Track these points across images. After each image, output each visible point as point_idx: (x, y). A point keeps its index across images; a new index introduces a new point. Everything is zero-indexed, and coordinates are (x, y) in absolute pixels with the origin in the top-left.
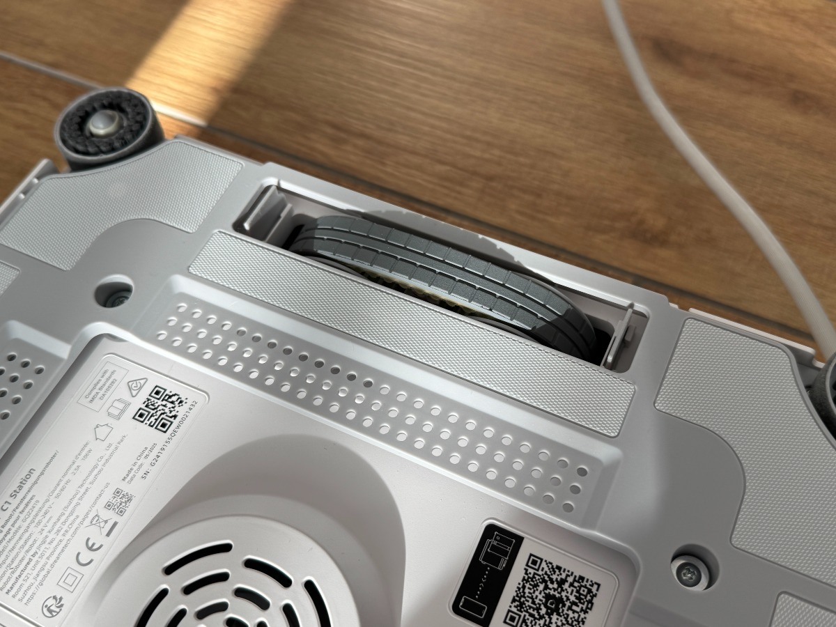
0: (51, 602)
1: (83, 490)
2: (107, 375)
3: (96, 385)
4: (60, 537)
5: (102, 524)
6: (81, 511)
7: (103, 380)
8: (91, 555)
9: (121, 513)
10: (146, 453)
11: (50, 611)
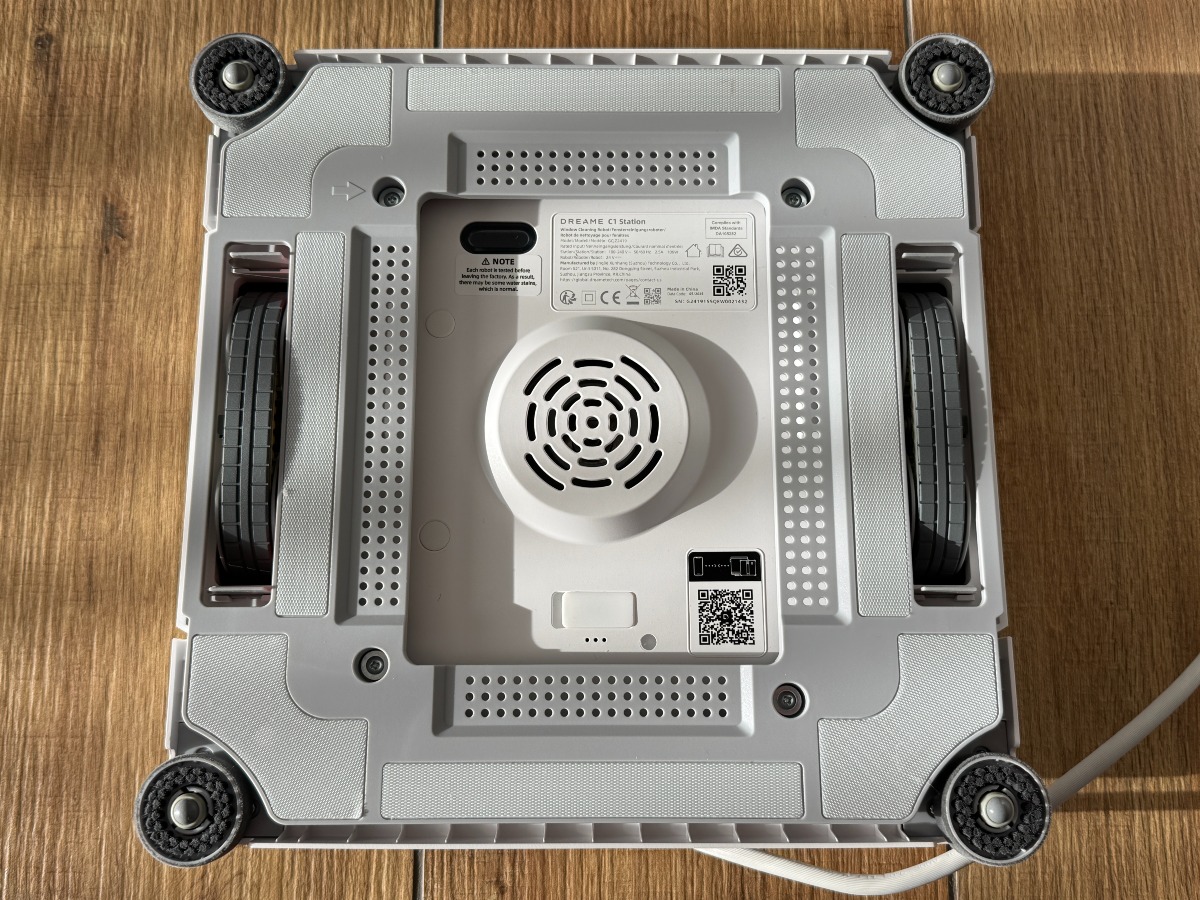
0: (570, 294)
1: (649, 266)
2: (736, 226)
3: (725, 223)
4: (611, 272)
5: (633, 295)
6: (635, 274)
7: (732, 226)
8: (610, 301)
9: (646, 302)
10: (694, 292)
11: (565, 297)
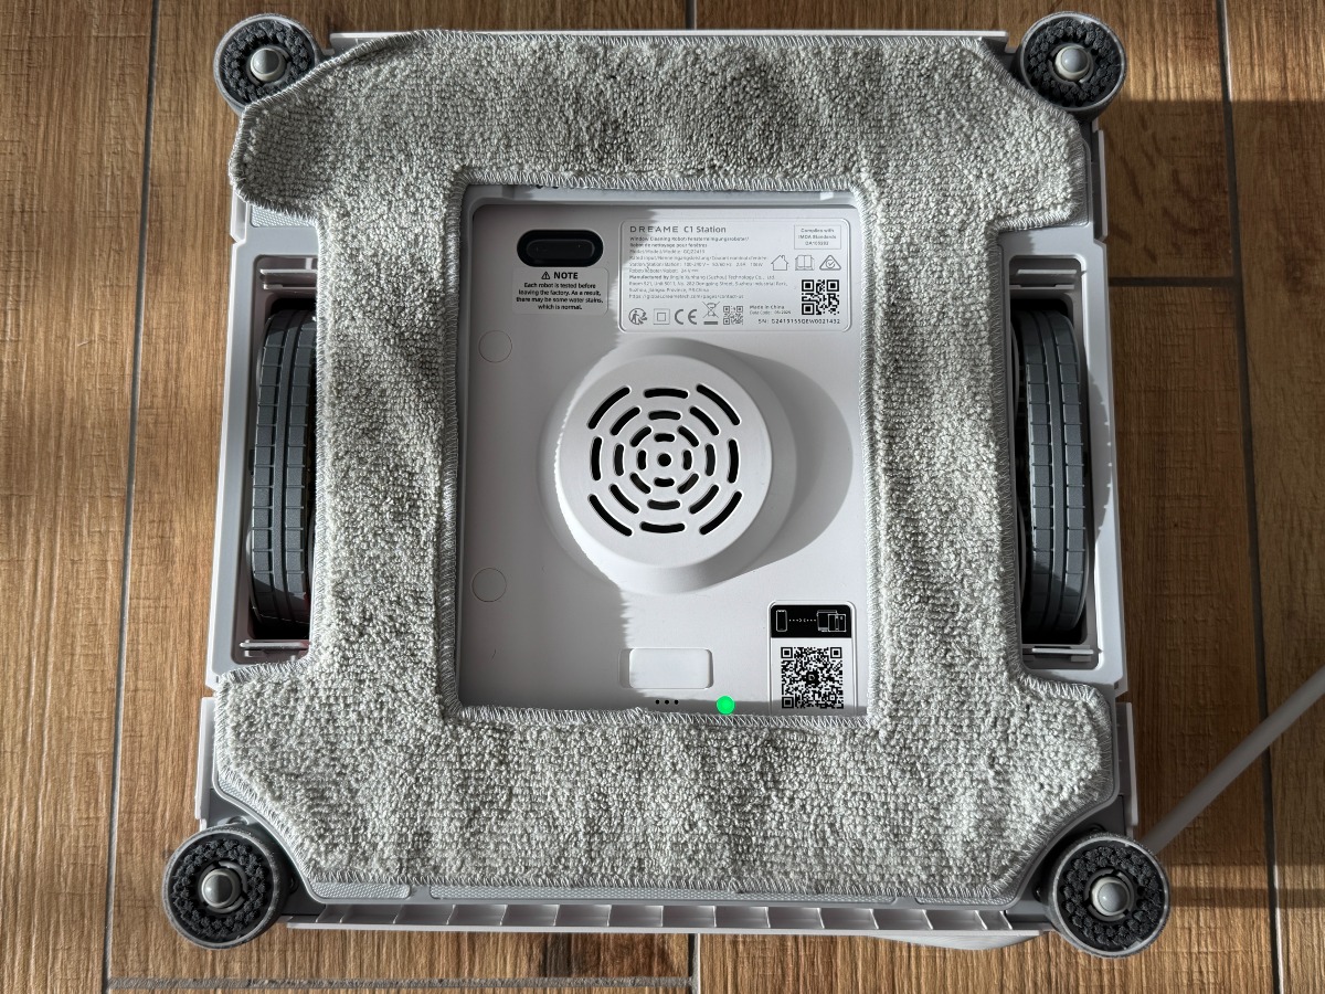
0: (640, 313)
1: (728, 281)
2: (828, 234)
3: (816, 230)
4: (687, 288)
5: (711, 313)
6: (713, 290)
7: (823, 234)
8: (686, 321)
9: (726, 322)
10: (780, 310)
11: (634, 315)
